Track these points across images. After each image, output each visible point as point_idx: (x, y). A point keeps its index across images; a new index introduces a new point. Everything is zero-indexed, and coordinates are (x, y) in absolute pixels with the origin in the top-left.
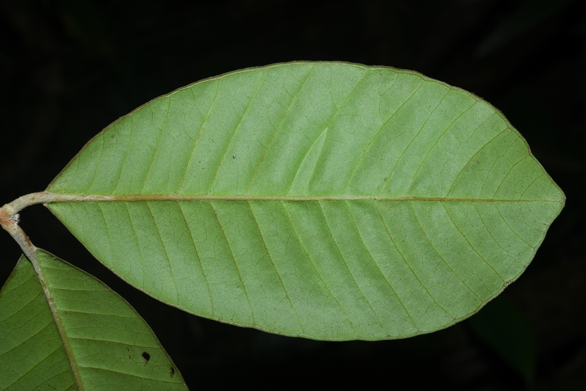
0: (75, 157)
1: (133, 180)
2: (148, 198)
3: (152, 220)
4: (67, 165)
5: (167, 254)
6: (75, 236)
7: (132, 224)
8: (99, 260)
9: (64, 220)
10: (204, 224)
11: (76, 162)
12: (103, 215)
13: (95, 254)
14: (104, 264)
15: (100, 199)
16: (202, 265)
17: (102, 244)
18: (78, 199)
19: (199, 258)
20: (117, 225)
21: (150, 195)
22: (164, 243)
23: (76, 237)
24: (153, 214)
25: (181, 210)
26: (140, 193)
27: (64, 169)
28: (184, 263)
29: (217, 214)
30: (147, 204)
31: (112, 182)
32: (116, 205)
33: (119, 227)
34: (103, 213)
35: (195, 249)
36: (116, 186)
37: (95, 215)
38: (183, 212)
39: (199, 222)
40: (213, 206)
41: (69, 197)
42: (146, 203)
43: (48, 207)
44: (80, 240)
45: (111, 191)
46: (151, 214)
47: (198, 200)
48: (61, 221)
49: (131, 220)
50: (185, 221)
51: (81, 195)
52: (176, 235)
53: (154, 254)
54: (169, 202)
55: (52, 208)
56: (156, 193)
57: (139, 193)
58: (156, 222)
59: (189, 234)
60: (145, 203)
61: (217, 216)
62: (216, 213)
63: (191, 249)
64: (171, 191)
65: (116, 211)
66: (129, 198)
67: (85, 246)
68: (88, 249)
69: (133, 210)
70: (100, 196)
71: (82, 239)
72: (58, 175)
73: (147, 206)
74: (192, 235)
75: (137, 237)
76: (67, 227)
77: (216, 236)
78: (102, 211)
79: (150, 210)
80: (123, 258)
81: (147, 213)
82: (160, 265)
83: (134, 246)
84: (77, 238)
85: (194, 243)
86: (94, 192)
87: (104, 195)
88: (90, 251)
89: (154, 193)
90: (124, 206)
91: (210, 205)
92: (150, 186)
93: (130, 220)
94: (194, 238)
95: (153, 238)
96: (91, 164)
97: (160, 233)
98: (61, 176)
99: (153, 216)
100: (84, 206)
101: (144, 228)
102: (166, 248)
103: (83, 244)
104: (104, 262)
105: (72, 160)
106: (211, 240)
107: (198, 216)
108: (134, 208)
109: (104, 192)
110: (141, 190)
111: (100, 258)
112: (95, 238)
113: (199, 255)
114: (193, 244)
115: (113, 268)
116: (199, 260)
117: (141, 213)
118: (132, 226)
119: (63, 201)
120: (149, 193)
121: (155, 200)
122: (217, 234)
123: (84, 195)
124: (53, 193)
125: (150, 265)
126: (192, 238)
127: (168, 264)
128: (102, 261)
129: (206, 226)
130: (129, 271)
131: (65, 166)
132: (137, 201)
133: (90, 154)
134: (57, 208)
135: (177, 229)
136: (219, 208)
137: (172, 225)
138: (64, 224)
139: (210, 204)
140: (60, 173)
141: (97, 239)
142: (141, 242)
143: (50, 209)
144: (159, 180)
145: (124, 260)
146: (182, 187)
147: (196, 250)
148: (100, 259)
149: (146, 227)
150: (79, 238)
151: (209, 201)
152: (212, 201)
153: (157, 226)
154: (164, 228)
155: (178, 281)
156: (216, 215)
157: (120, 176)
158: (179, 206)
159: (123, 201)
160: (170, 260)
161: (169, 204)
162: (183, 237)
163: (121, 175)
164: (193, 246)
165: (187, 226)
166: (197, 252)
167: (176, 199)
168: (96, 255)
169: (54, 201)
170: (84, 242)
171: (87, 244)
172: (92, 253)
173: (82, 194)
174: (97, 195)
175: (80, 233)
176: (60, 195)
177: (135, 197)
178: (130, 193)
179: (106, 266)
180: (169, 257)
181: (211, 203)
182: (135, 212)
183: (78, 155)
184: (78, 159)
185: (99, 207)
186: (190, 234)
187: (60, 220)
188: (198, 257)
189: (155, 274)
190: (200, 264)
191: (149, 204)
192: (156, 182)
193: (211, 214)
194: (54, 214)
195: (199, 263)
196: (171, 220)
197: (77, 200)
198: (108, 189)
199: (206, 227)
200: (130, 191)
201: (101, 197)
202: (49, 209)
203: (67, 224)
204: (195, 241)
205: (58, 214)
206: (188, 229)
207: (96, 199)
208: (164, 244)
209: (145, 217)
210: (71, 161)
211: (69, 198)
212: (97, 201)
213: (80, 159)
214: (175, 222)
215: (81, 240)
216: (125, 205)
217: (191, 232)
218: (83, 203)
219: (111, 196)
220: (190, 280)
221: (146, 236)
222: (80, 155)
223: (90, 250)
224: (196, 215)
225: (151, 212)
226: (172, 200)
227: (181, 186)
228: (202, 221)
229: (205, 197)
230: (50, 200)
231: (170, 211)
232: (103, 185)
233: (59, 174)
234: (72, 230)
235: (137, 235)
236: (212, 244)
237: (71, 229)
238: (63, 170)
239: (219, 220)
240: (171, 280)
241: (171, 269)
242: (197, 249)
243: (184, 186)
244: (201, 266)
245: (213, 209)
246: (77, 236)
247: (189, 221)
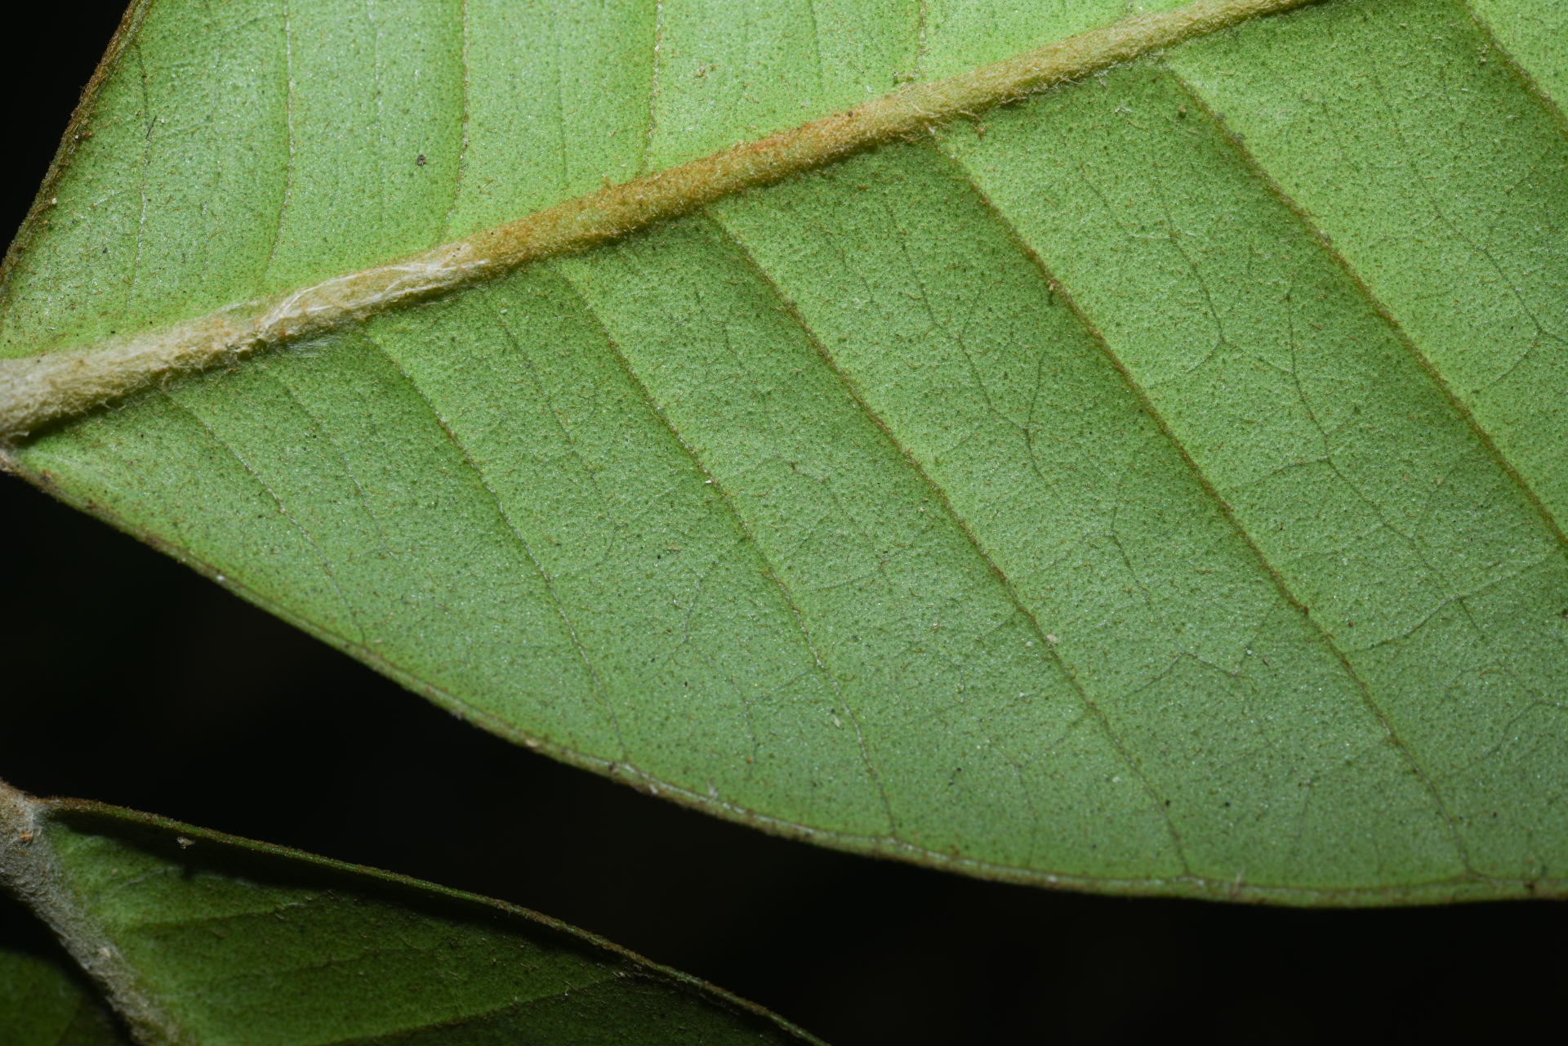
0: (105, 60)
1: (564, 103)
2: (717, 180)
3: (793, 333)
4: (70, 134)
5: (980, 538)
6: (275, 610)
7: (660, 405)
8: (512, 735)
9: (168, 527)
10: (1173, 238)
11: (123, 100)
12: (428, 404)
13: (464, 696)
14: (551, 749)
15: (376, 298)
16: (1253, 535)
17: (490, 618)
18: (217, 346)
19: (1215, 495)
20: (556, 449)
21: (720, 153)
22: (928, 467)
23: (289, 618)
24: (782, 289)
25: (973, 189)
26: (645, 164)
27: (53, 169)
28: (1117, 563)
29: (1243, 136)
30: (720, 229)
31: (421, 158)
32: (502, 300)
33: (574, 454)
34: (429, 393)
35: (1170, 436)
36: (457, 179)
37: (373, 430)
38: (996, 202)
39: (1131, 240)
40: (1197, 84)
41: (147, 349)
42: (713, 222)
43: (22, 471)
44: (329, 632)
45: (434, 223)
46: (773, 286)
47: (1075, 80)
48: (142, 536)
49: (646, 382)
50: (1031, 257)
51: (232, 312)
52: (1000, 388)
53: (881, 570)
54: (874, 162)
55: (54, 470)
56: (762, 131)
57: (636, 169)
58: (827, 340)
59: (1091, 342)
60: (704, 222)
61: (1253, 151)
62: (1236, 126)
63: (1136, 453)
64: (857, 82)
65: (516, 345)
66: (580, 224)
67: (375, 662)
68: (402, 677)
69: (632, 307)
70: (367, 273)
71: (334, 620)
72: (23, 228)
73: (727, 239)
74: (1114, 343)
75: (726, 486)
76: (199, 567)
77: (1288, 298)
78: (418, 384)
79: (752, 266)
80: (677, 670)
81: (740, 296)
82: (954, 632)
83: (721, 558)
84: (302, 624)
85: (1141, 397)
86: (315, 267)
87: (395, 262)
88: (419, 687)
89: (742, 132)
90: (560, 291)
91: (1170, 87)
92: (701, 102)
93: (634, 381)
94: (1137, 365)
95: (841, 456)
96: (235, 87)
97: (876, 409)
98: (51, 229)
99: (789, 297)
100: (278, 384)
101: (753, 406)
102: (952, 499)
103: (352, 652)
104: (546, 739)
105: (91, 88)
106: (1258, 341)
107: (1110, 197)
108: (639, 288)
109: (385, 243)
110: (647, 143)
111: (511, 719)
112: (428, 584)
113: (1212, 474)
114: (1144, 409)
115: (626, 760)
116: (1224, 511)
117: (694, 308)
118: (663, 422)
119: (115, 393)
120: (708, 143)
121: (765, 183)
122: (1286, 284)
123: (255, 303)
124: (27, 362)
125: (881, 657)
126: (1119, 369)
127: (1008, 609)
128: (530, 735)
129: (1190, 251)
130: (750, 746)
131: (56, 144)
132: (643, 230)
133: (206, 21)
134: (91, 456)
135: (990, 341)
136: (1242, 86)
137: (940, 320)
138: (173, 553)
139: (1172, 74)
140: (38, 205)
141: (441, 592)
142: (766, 513)
143: (44, 478)
144: (746, 39)
145: (686, 675)
146: (931, 30)
147: (1173, 444)
148: (511, 726)
149: (765, 397)
150: (314, 618)
151: (1161, 60)
152: (1179, 51)
153: (841, 363)
154: (896, 365)
155: (1121, 704)
156: (1235, 143)
157: (464, 102)
158: (957, 165)
159: (541, 260)
160: (1010, 576)
161: (876, 175)
162: (1050, 384)
163: (472, 92)
164: (1141, 421)
165: (1054, 297)
166: (1186, 459)
167: (920, 121)
168: (472, 700)
169: (50, 411)
170: (358, 639)
171: (382, 649)
172: (439, 697)
173: (236, 305)
174: (346, 274)
175: (307, 585)
176: (79, 354)
177: (624, 203)
178: (576, 190)
179: (571, 758)
180: (997, 560)
181: (1172, 66)
182: (653, 311)
183: (119, 43)
184: (131, 71)
185: (384, 356)
186: (1100, 344)
187: (131, 530)
188: (1207, 489)
189: (939, 711)
190: (1241, 532)
191: (734, 222)
192: (730, 61)
193: (1198, 147)
194: (79, 503)
195: (1228, 530)
196: (928, 289)
197: (217, 356)
198: (411, 213)
199: (1194, 259)
200: (570, 178)
201: (380, 277)
202: (35, 480)
203: (194, 545)
204: (1145, 379)
205: (107, 499)
206: (1072, 309)
207: (350, 305)
208: (931, 477)
209: (735, 330)
210: (85, 100)
211: (147, 357)
212: (361, 316)
213: (149, 68)
214: (964, 293)
215: (331, 627)
216: (568, 285)
217: (1099, 325)
218: (262, 366)
219: (444, 248)
220: (1210, 673)
221: (788, 456)
222: (134, 42)
223: (421, 679)
224: (1098, 193)
225: (764, 279)
226: (895, 138)
227: (921, 23)
228: (1148, 223)
229: (1121, 37)
230: (21, 414)
231: (902, 226)
232: (368, 203)
233: (30, 217)
234: (245, 581)
235: (721, 475)
236: (1277, 364)
237: (235, 574)
238: (49, 177)
239: (1272, 170)
240: (1073, 718)
241: (1040, 635)
242: (1180, 432)
243: (940, 20)
244: (1250, 544)
245: (1204, 107)
246: (293, 612)
247: (1061, 251)
